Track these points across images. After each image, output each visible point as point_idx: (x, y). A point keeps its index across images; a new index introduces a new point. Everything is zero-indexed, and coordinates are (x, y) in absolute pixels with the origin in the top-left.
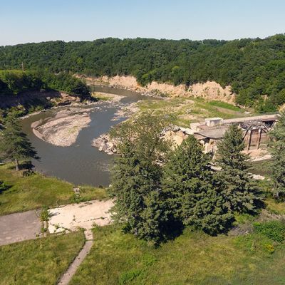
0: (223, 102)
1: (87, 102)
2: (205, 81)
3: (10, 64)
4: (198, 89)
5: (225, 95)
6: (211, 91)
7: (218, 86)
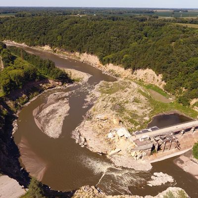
0: (156, 86)
1: (66, 85)
2: (145, 68)
3: (10, 35)
4: (141, 73)
5: (158, 81)
6: (149, 76)
7: (154, 73)
